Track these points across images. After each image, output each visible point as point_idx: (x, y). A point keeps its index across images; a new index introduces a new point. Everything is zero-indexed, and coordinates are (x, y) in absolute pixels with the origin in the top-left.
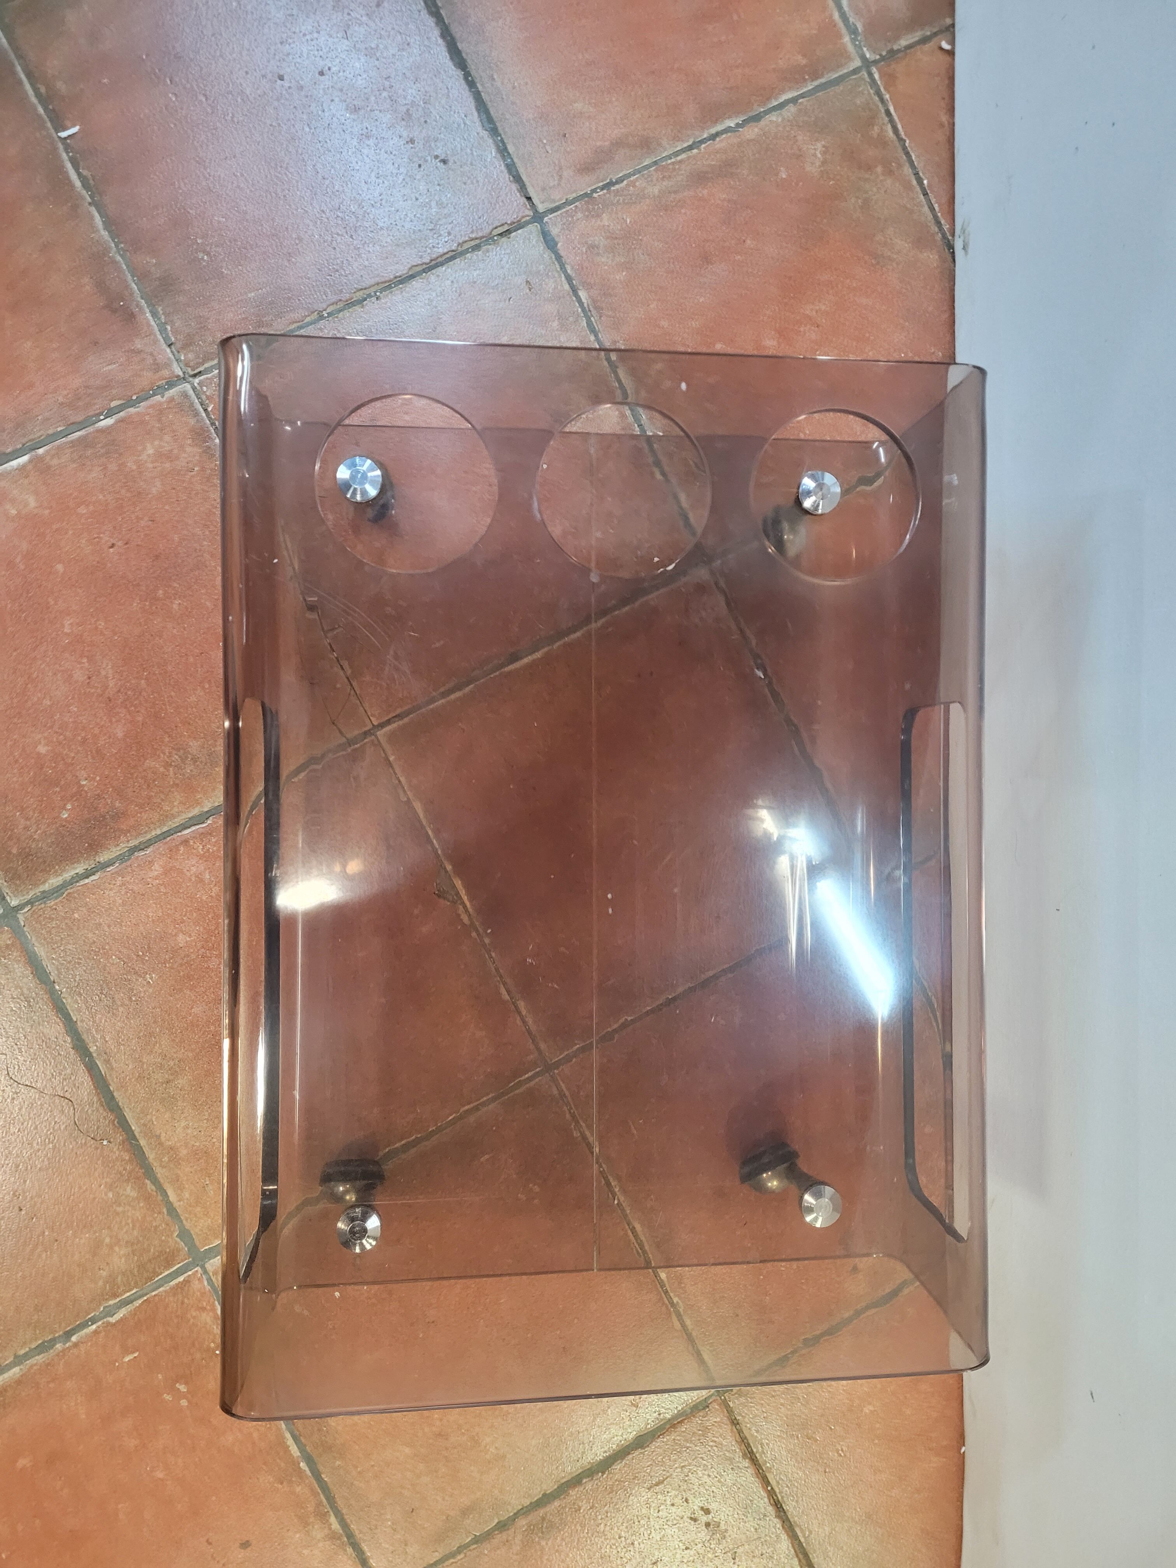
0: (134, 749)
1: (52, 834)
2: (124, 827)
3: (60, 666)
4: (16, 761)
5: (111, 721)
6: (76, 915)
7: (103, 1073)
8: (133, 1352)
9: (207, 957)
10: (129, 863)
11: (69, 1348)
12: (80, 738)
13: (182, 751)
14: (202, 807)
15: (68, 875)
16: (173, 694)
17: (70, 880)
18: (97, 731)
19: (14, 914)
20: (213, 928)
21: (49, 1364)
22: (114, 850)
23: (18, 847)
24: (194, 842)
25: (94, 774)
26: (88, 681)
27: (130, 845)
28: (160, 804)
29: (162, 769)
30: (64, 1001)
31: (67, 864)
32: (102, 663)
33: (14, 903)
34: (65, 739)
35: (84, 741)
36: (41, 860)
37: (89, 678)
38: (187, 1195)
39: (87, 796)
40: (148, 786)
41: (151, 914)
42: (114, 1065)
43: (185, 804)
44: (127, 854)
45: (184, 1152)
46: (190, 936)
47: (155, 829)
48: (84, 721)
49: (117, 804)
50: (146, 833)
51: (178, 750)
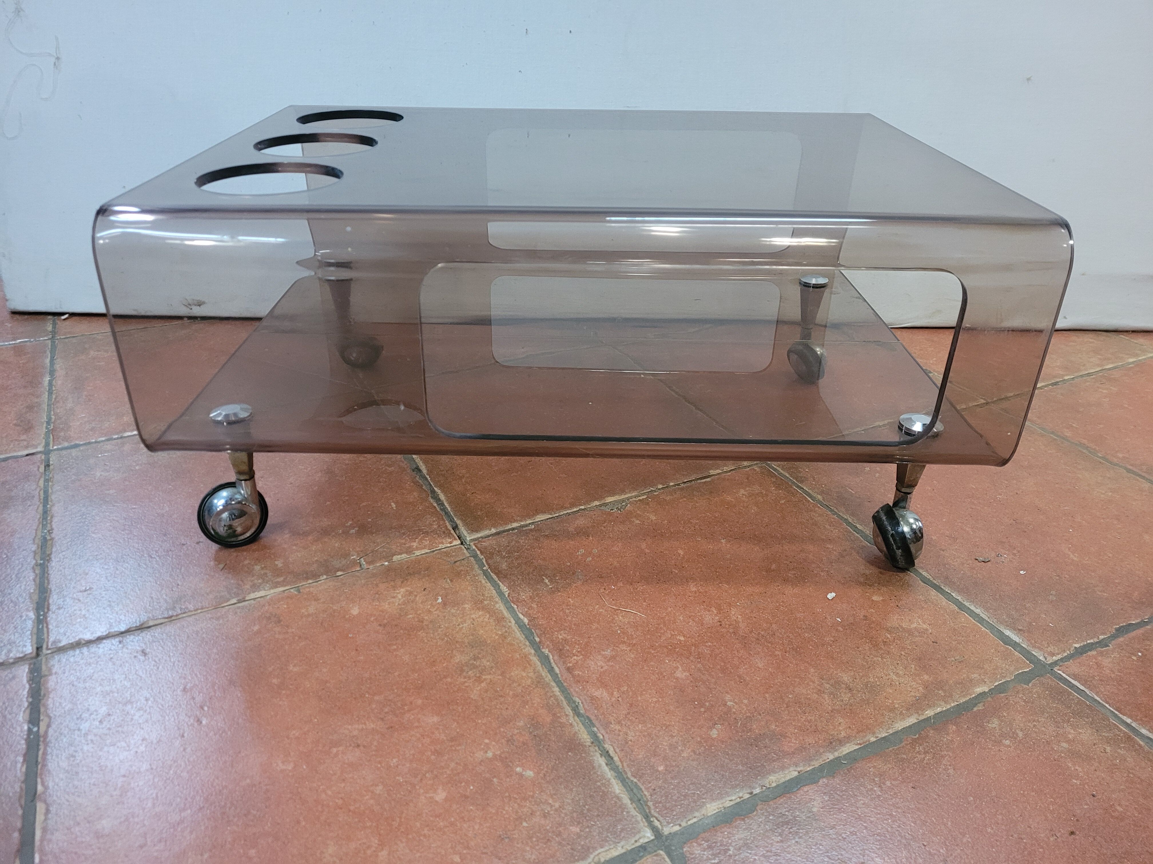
0: (455, 707)
1: (554, 788)
2: (548, 719)
3: (335, 774)
4: (452, 824)
5: (417, 727)
6: (661, 768)
7: (857, 747)
9: (699, 654)
10: (593, 718)
12: (433, 757)
13: (465, 668)
14: (530, 654)
15: (609, 774)
16: (396, 674)
17: (615, 772)
18: (427, 740)
19: (664, 838)
20: (665, 650)
22: (577, 728)
23: (571, 825)
24: (570, 663)
25: (481, 744)
26: (362, 748)
27: (572, 715)
28: (523, 687)
29: (483, 685)
30: (774, 785)
31: (595, 773)
32: (343, 733)
33: (648, 835)
34: (432, 772)
35: (438, 753)
36: (589, 801)
37: (358, 746)
38: (975, 675)
39: (508, 752)
40: (502, 696)
41: (655, 700)
42: (843, 734)
43: (526, 667)
44: (583, 719)
45: (926, 677)
46: (677, 668)
47: (553, 692)
48: (412, 752)
49: (521, 724)
50: (557, 700)
51: (462, 671)
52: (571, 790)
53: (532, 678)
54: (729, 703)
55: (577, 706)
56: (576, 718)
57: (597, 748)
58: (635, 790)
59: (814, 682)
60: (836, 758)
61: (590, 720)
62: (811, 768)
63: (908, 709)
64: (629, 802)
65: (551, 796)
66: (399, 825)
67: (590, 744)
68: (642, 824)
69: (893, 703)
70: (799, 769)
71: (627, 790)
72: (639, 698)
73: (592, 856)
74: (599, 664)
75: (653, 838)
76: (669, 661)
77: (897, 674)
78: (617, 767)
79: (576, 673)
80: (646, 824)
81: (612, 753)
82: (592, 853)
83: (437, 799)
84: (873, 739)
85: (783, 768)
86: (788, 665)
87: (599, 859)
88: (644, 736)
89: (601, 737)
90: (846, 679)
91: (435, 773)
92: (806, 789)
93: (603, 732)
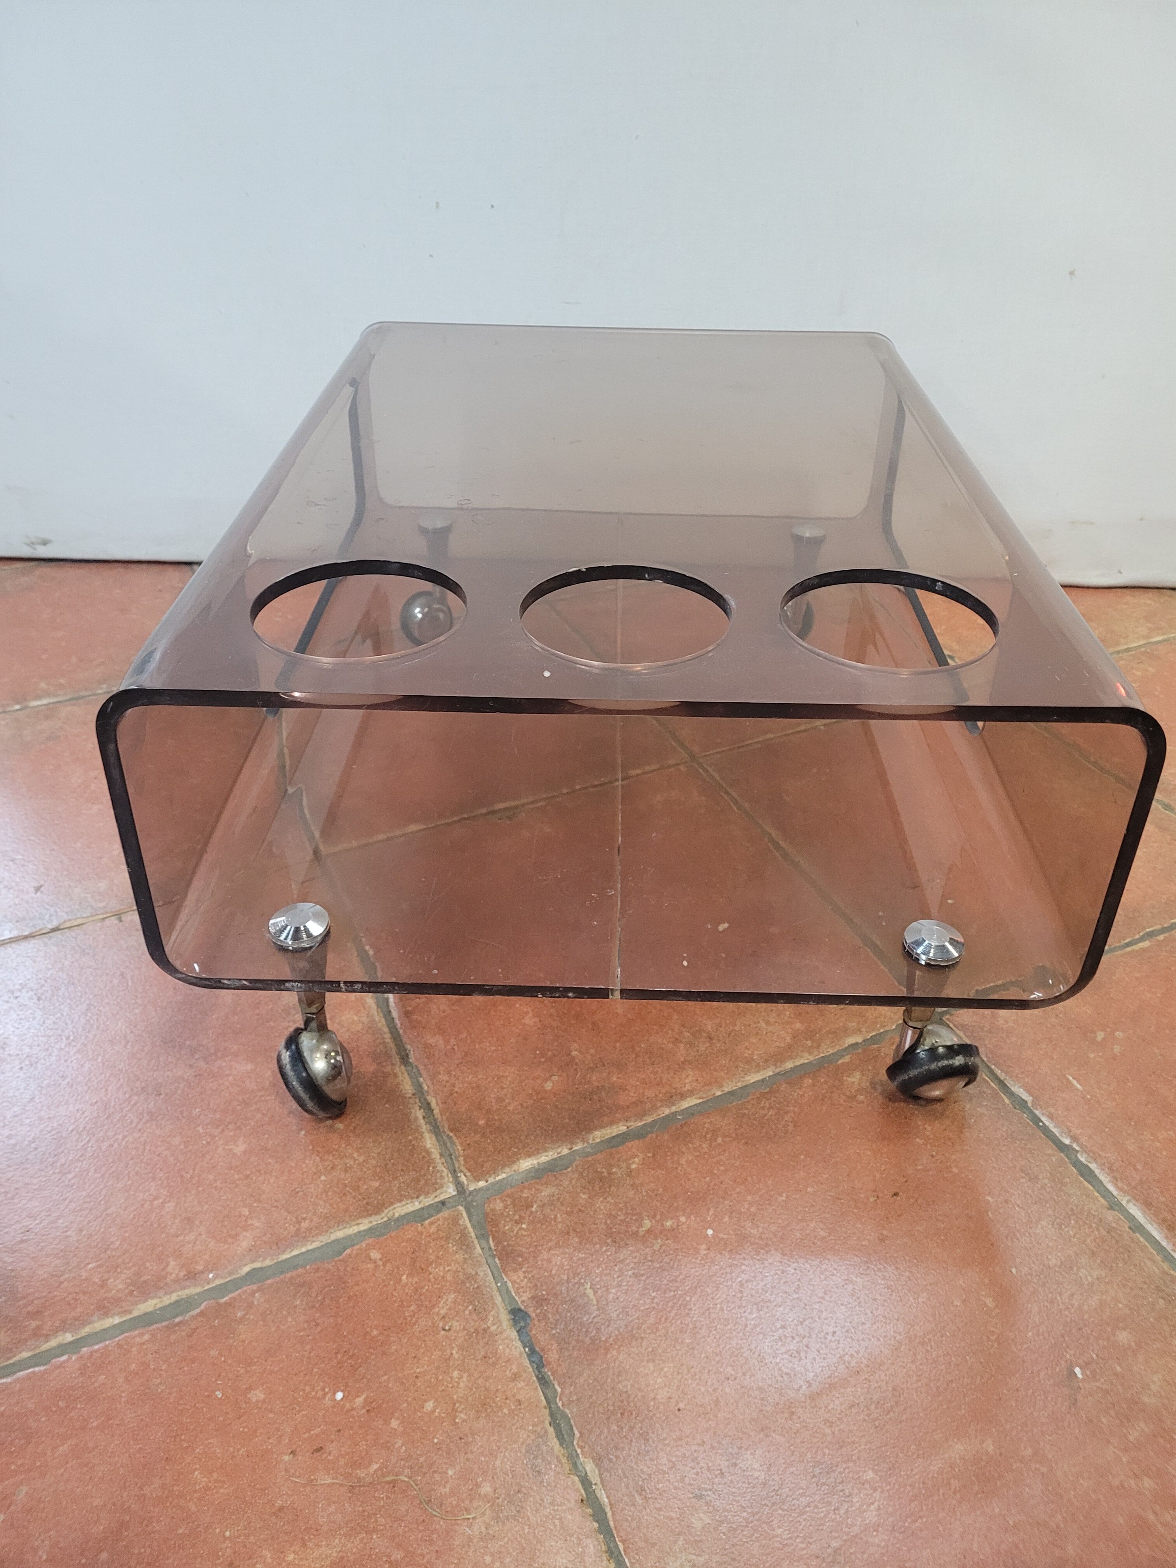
4: (247, 1177)
5: (228, 1075)
7: (699, 1101)
8: (1068, 1081)
10: (421, 1067)
11: (1081, 1145)
12: (239, 1108)
15: (425, 1127)
17: (432, 1125)
18: (236, 1090)
19: (467, 1194)
21: (1110, 1169)
22: (401, 1078)
23: (371, 1180)
27: (398, 1063)
30: (598, 1140)
33: (451, 1190)
34: (235, 1124)
36: (396, 1154)
38: (854, 1024)
41: (493, 1048)
42: (688, 1087)
43: (359, 1011)
44: (410, 1068)
45: (798, 1026)
52: (380, 1143)
53: (363, 1023)
54: (574, 1053)
55: (407, 1055)
56: (403, 1067)
57: (417, 1100)
58: (449, 1145)
59: (673, 1030)
60: (672, 1113)
61: (418, 1070)
62: (643, 1122)
63: (767, 1061)
64: (438, 1157)
65: (358, 1150)
66: (191, 1177)
67: (410, 1095)
68: (446, 1179)
69: (753, 1053)
70: (628, 1124)
71: (440, 1145)
72: (477, 1047)
73: (386, 1211)
74: (442, 1008)
75: (455, 1193)
76: (521, 1005)
77: (768, 1023)
78: (435, 1120)
79: (414, 1017)
80: (451, 1179)
81: (433, 1104)
82: (386, 1208)
83: (236, 1151)
84: (719, 1093)
85: (612, 1123)
86: (651, 1012)
87: (394, 1214)
88: (473, 1088)
89: (426, 1088)
90: (709, 1027)
91: (239, 1124)
92: (629, 1144)
93: (429, 1082)
